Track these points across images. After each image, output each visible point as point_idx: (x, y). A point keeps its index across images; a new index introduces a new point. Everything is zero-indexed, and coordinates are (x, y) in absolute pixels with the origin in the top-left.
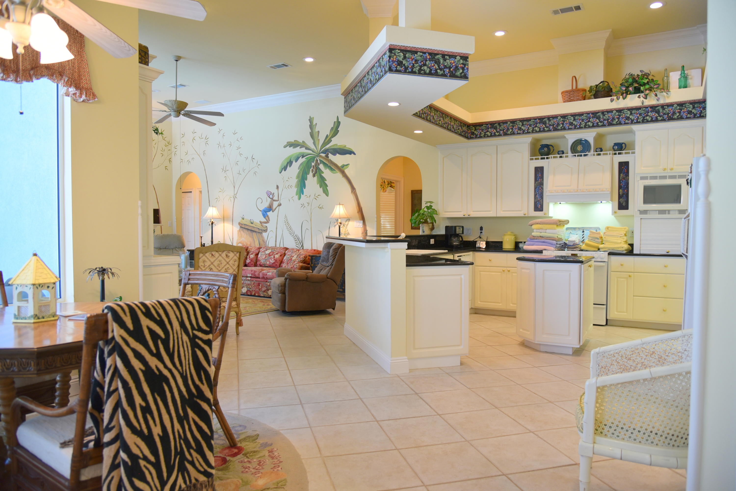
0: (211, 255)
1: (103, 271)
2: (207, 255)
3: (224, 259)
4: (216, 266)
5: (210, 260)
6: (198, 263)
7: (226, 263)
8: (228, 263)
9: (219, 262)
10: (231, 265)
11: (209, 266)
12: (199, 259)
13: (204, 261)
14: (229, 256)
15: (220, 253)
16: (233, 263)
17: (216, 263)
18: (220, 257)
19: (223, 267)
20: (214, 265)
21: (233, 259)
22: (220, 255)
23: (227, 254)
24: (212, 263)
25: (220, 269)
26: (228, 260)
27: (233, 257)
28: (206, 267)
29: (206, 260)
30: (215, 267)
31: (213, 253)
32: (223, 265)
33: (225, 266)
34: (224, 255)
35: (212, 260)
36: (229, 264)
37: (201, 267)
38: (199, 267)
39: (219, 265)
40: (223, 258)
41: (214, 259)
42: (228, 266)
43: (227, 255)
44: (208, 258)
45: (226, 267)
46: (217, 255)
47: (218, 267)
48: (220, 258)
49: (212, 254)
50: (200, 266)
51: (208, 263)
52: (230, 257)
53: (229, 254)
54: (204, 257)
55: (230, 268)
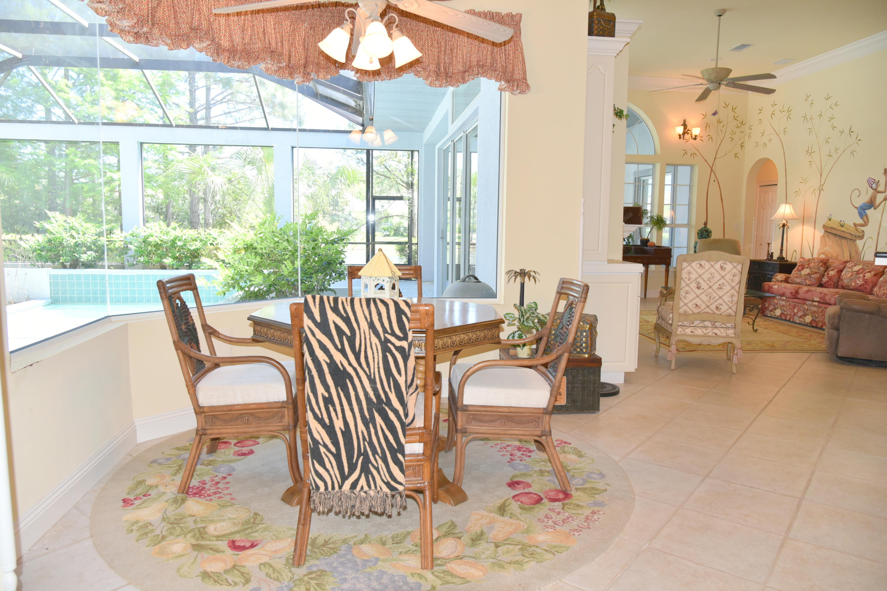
0: (699, 265)
1: (523, 274)
2: (694, 264)
3: (718, 272)
4: (706, 280)
5: (697, 272)
6: (681, 274)
7: (720, 277)
8: (723, 277)
9: (709, 276)
10: (728, 280)
11: (696, 279)
12: (683, 269)
13: (689, 273)
14: (725, 268)
15: (712, 263)
16: (731, 278)
17: (705, 276)
18: (712, 268)
19: (716, 282)
20: (703, 279)
21: (731, 272)
22: (712, 266)
23: (722, 265)
24: (700, 276)
25: (711, 284)
26: (723, 274)
27: (732, 270)
28: (692, 280)
29: (692, 271)
30: (704, 281)
31: (703, 263)
32: (716, 280)
33: (718, 280)
34: (717, 266)
35: (701, 271)
36: (725, 279)
37: (685, 280)
38: (682, 278)
39: (709, 279)
40: (716, 270)
41: (703, 270)
42: (722, 281)
43: (722, 267)
44: (694, 270)
45: (720, 282)
46: (707, 265)
47: (708, 282)
48: (712, 270)
49: (701, 264)
50: (684, 278)
51: (694, 276)
52: (726, 270)
53: (725, 266)
54: (689, 268)
55: (726, 283)
